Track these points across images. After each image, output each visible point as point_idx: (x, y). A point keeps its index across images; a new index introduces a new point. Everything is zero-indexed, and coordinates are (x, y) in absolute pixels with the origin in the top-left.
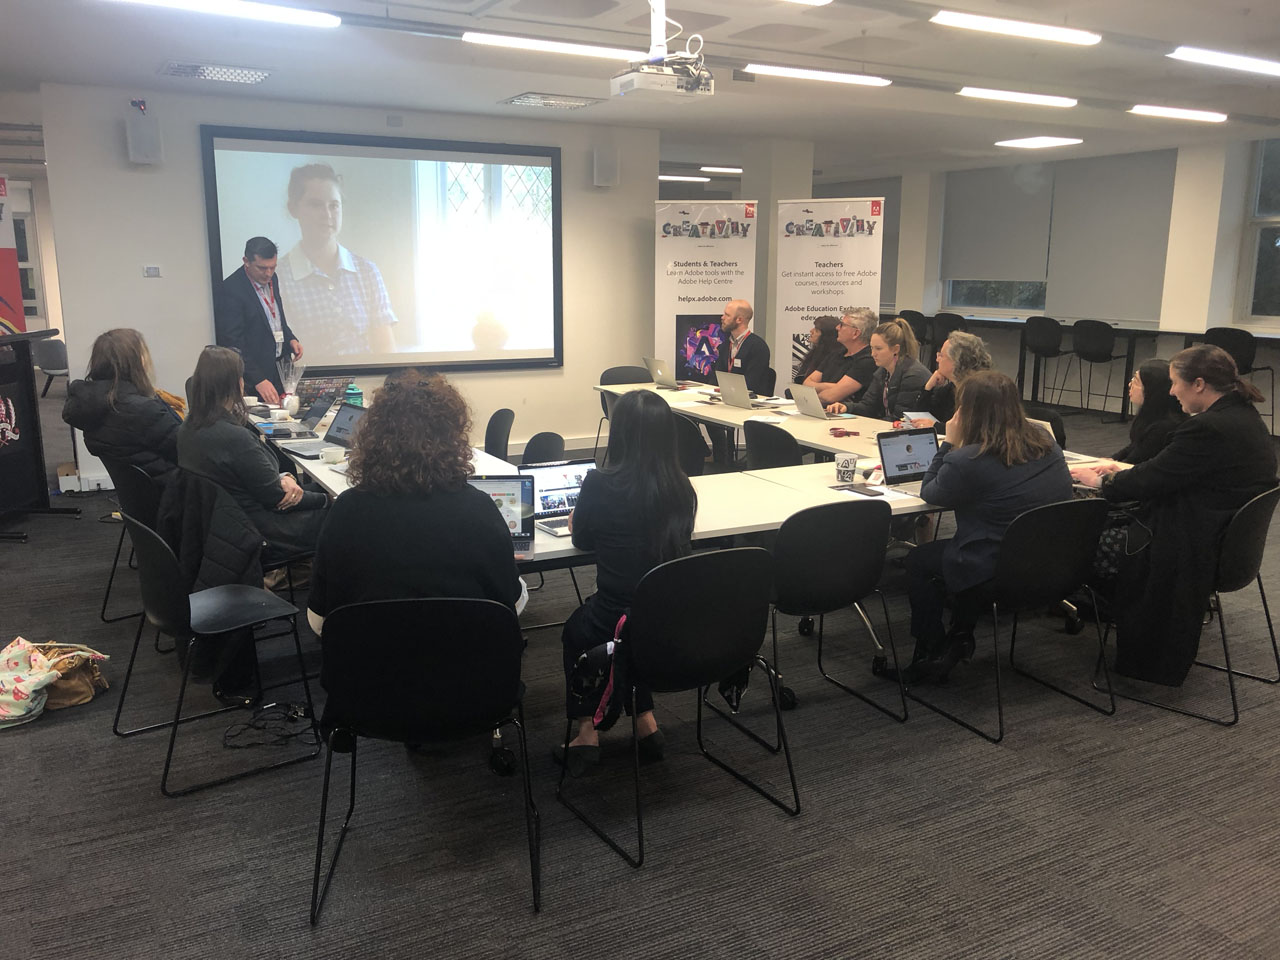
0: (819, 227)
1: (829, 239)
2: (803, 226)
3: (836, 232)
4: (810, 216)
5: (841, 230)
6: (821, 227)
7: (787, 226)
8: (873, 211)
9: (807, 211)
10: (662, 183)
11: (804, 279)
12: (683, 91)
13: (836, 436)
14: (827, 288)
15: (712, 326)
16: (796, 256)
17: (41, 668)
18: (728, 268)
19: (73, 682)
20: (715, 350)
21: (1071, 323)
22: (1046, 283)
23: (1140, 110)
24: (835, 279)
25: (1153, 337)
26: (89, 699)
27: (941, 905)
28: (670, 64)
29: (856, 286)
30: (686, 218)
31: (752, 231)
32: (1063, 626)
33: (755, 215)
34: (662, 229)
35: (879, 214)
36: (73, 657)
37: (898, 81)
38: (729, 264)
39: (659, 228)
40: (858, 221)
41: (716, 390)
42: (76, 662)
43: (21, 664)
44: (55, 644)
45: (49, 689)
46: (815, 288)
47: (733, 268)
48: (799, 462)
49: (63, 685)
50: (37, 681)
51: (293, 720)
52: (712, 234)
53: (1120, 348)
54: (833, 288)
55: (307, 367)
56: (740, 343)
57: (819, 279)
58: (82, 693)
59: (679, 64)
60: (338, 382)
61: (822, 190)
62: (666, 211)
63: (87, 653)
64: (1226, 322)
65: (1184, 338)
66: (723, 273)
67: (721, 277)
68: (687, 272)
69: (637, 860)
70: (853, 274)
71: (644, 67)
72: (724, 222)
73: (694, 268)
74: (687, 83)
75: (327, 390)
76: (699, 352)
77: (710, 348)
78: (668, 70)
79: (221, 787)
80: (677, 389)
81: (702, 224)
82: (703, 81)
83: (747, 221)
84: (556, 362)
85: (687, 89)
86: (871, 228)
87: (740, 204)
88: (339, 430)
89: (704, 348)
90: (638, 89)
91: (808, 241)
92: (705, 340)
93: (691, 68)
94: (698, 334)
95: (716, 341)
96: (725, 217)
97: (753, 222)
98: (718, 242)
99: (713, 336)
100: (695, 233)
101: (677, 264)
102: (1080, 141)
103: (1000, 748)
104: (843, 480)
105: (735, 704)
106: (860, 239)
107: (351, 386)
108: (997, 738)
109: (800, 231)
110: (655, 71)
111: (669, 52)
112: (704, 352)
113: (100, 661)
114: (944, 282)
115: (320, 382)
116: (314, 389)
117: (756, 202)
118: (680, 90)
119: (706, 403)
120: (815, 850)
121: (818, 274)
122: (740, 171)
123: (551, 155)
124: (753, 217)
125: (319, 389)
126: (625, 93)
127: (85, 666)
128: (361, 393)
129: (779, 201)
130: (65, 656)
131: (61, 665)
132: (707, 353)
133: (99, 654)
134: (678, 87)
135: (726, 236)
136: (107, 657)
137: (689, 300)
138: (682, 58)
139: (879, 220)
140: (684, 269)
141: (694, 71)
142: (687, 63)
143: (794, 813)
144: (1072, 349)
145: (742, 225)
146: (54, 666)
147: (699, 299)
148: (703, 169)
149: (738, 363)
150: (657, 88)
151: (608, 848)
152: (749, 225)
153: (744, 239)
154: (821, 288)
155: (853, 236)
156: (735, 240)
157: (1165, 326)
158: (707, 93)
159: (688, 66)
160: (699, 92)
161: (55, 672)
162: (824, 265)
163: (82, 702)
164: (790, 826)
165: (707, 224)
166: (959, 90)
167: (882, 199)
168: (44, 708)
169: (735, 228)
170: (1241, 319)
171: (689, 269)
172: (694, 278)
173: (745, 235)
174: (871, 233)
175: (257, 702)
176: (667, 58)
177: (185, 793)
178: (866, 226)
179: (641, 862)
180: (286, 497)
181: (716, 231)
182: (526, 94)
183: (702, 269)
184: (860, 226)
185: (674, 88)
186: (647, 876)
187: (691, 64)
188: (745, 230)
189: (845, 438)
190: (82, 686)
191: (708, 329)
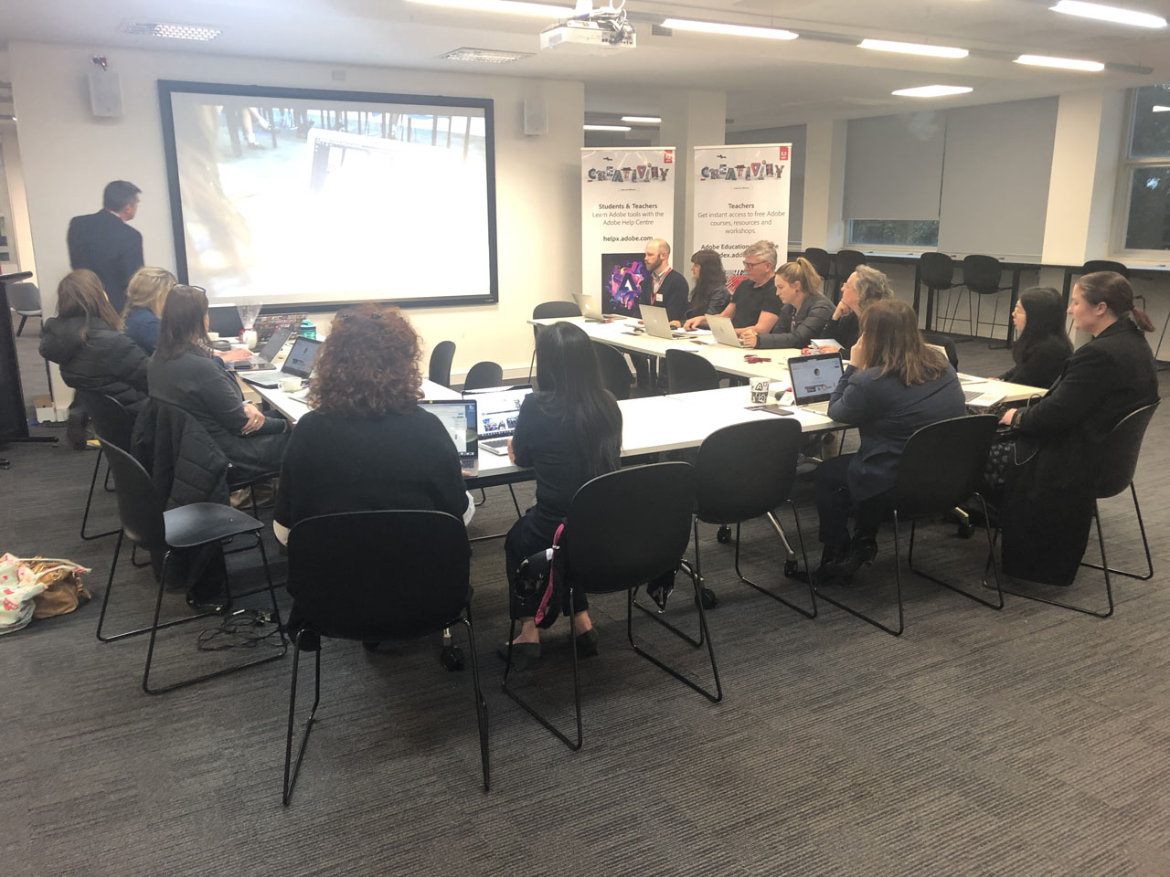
0: (731, 171)
1: (740, 182)
2: (717, 171)
3: (748, 175)
4: (723, 161)
5: (752, 173)
6: (733, 171)
7: (703, 170)
8: (781, 156)
9: (721, 156)
10: (587, 132)
11: (718, 220)
12: (607, 44)
13: (750, 362)
14: (739, 227)
15: (635, 264)
16: (711, 198)
17: (28, 581)
18: (649, 210)
19: (59, 594)
20: (638, 285)
21: (961, 258)
22: (938, 222)
23: (1026, 60)
24: (747, 219)
25: (1036, 270)
26: (73, 609)
27: (849, 779)
28: (595, 19)
29: (766, 226)
30: (609, 164)
31: (671, 176)
32: (956, 532)
33: (673, 160)
34: (587, 173)
35: (787, 159)
36: (57, 571)
37: (805, 35)
38: (650, 206)
39: (585, 173)
40: (767, 166)
41: (639, 323)
42: (61, 575)
43: (11, 578)
44: (40, 559)
45: (37, 600)
46: (729, 228)
47: (653, 210)
48: (717, 387)
49: (49, 596)
50: (25, 592)
51: (261, 625)
52: (634, 178)
53: (1006, 281)
54: (745, 227)
55: (264, 305)
56: (662, 279)
57: (732, 220)
58: (66, 603)
59: (603, 19)
60: (292, 318)
61: (734, 137)
62: (591, 158)
63: (69, 566)
64: (1102, 256)
65: (1064, 270)
66: (644, 215)
67: (642, 219)
68: (611, 214)
69: (576, 743)
70: (763, 214)
71: (570, 22)
72: (644, 168)
73: (618, 211)
74: (611, 36)
75: (282, 326)
76: (623, 288)
77: (633, 284)
78: (594, 25)
79: (198, 685)
80: (604, 322)
81: (624, 169)
82: (626, 35)
83: (665, 166)
84: (492, 298)
85: (611, 42)
86: (779, 172)
87: (659, 151)
88: (295, 361)
89: (628, 284)
90: (566, 42)
91: (723, 185)
92: (628, 277)
93: (615, 23)
94: (622, 271)
95: (639, 277)
96: (646, 163)
97: (671, 167)
98: (640, 185)
99: (635, 273)
100: (618, 178)
101: (602, 207)
102: (970, 90)
103: (900, 640)
104: (757, 402)
105: (662, 603)
106: (770, 182)
107: (304, 321)
108: (898, 631)
109: (715, 175)
110: (581, 26)
111: (594, 8)
112: (627, 288)
113: (83, 574)
114: (846, 222)
115: (275, 318)
116: (270, 325)
117: (674, 148)
118: (605, 43)
119: (630, 334)
120: (736, 733)
121: (731, 215)
122: (658, 120)
123: (486, 107)
124: (671, 162)
125: (275, 325)
126: (554, 47)
127: (69, 579)
128: (314, 328)
129: (695, 148)
130: (50, 570)
131: (47, 578)
132: (631, 289)
133: (81, 568)
134: (603, 40)
135: (647, 181)
136: (89, 570)
137: (614, 240)
138: (605, 14)
139: (787, 164)
140: (608, 211)
141: (617, 25)
142: (609, 18)
143: (716, 701)
144: (963, 282)
145: (661, 169)
146: (41, 579)
147: (623, 239)
148: (624, 119)
149: (660, 298)
150: (585, 41)
151: (549, 733)
152: (667, 170)
153: (664, 183)
154: (733, 227)
155: (762, 179)
156: (655, 185)
157: (1047, 259)
158: (630, 46)
159: (612, 21)
160: (622, 45)
161: (41, 584)
162: (737, 207)
163: (67, 612)
164: (714, 711)
165: (629, 169)
166: (859, 42)
167: (789, 145)
168: (32, 617)
169: (655, 172)
170: (1117, 252)
171: (613, 211)
172: (617, 219)
173: (664, 179)
174: (779, 177)
175: (227, 609)
176: (593, 14)
177: (165, 691)
178: (775, 170)
179: (580, 745)
180: (249, 423)
181: (638, 175)
182: (462, 49)
183: (625, 211)
184: (769, 170)
185: (599, 42)
186: (587, 757)
187: (615, 19)
188: (664, 175)
189: (758, 364)
190: (68, 598)
191: (630, 266)
